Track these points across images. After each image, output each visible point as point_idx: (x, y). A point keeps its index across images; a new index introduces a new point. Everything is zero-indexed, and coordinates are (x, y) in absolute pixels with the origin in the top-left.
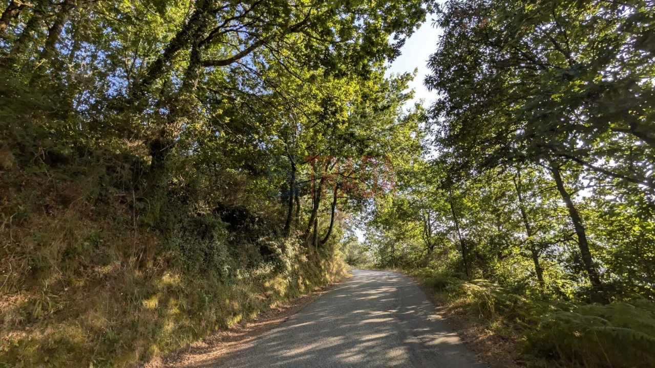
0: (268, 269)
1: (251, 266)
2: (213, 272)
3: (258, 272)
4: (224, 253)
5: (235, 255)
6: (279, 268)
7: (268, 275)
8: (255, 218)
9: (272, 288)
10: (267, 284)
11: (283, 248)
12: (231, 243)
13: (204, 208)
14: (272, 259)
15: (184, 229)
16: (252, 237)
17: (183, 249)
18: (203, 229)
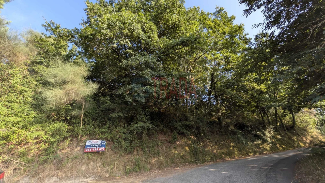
0: (260, 142)
1: (253, 141)
2: (241, 143)
3: (256, 143)
4: (242, 138)
5: (246, 138)
6: (264, 141)
7: (260, 144)
8: (248, 126)
9: (263, 147)
10: (261, 146)
11: (264, 134)
12: (243, 135)
13: (232, 128)
14: (260, 138)
15: (230, 134)
16: (250, 132)
17: (232, 138)
18: (234, 133)
